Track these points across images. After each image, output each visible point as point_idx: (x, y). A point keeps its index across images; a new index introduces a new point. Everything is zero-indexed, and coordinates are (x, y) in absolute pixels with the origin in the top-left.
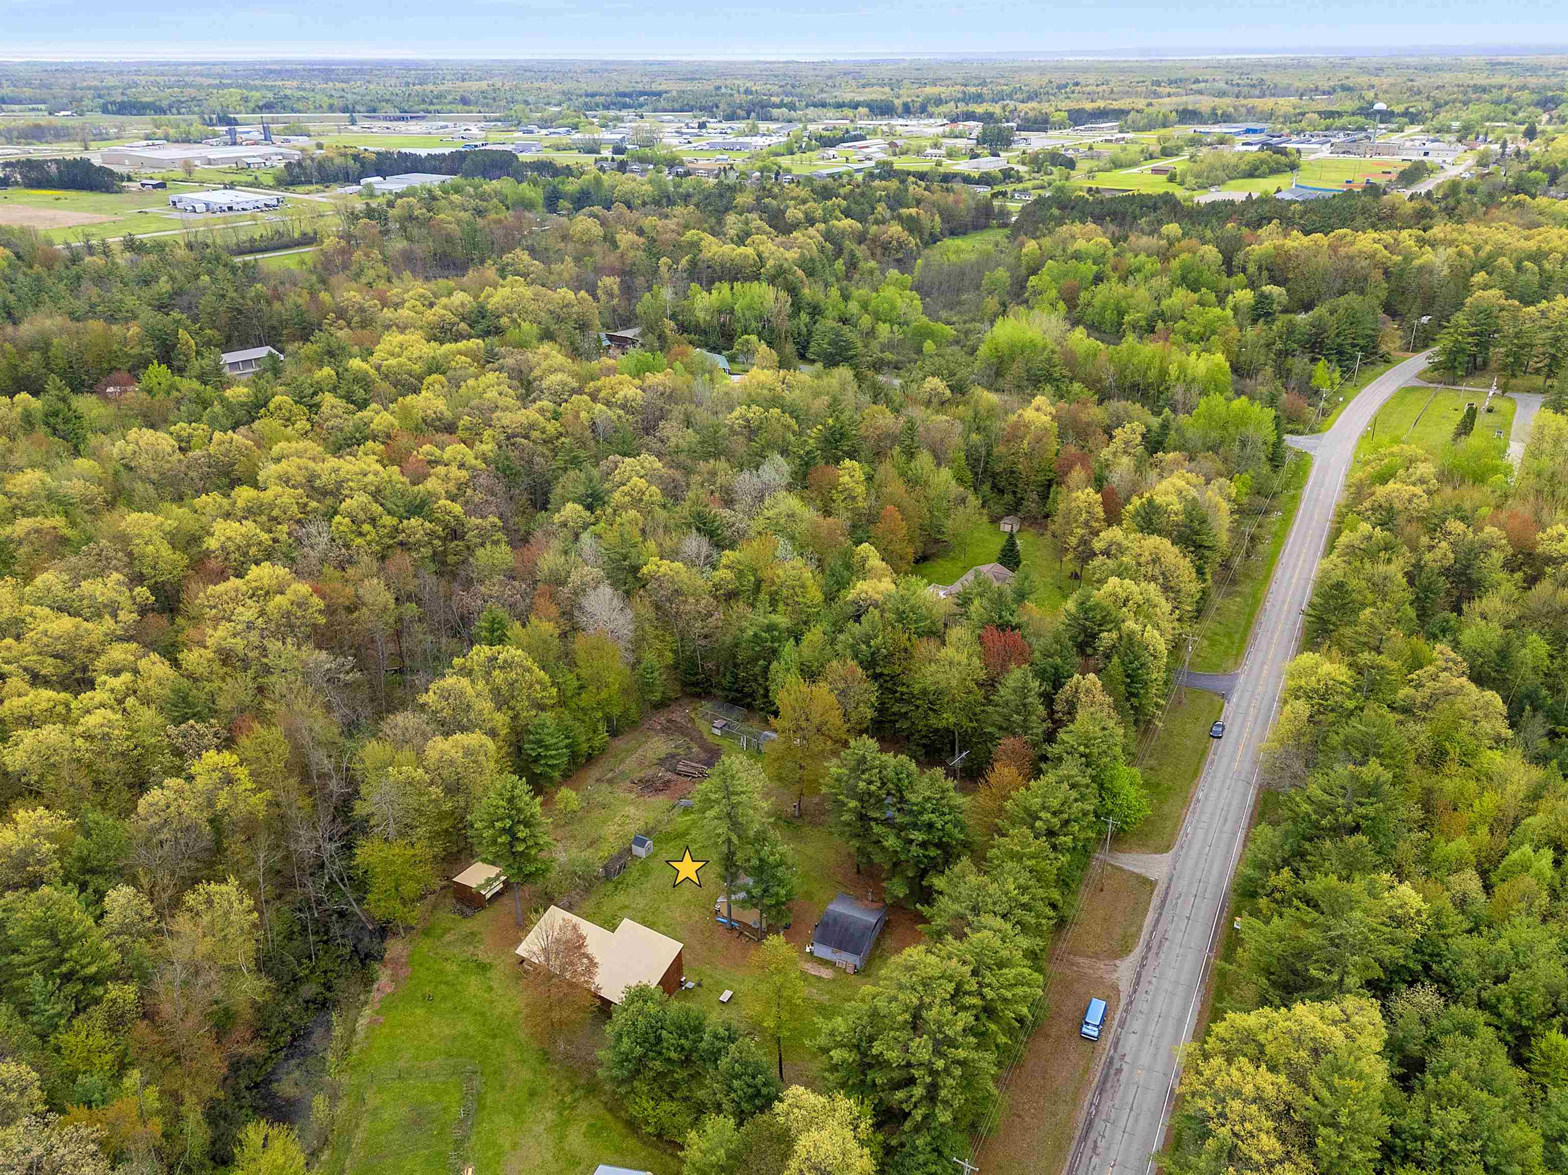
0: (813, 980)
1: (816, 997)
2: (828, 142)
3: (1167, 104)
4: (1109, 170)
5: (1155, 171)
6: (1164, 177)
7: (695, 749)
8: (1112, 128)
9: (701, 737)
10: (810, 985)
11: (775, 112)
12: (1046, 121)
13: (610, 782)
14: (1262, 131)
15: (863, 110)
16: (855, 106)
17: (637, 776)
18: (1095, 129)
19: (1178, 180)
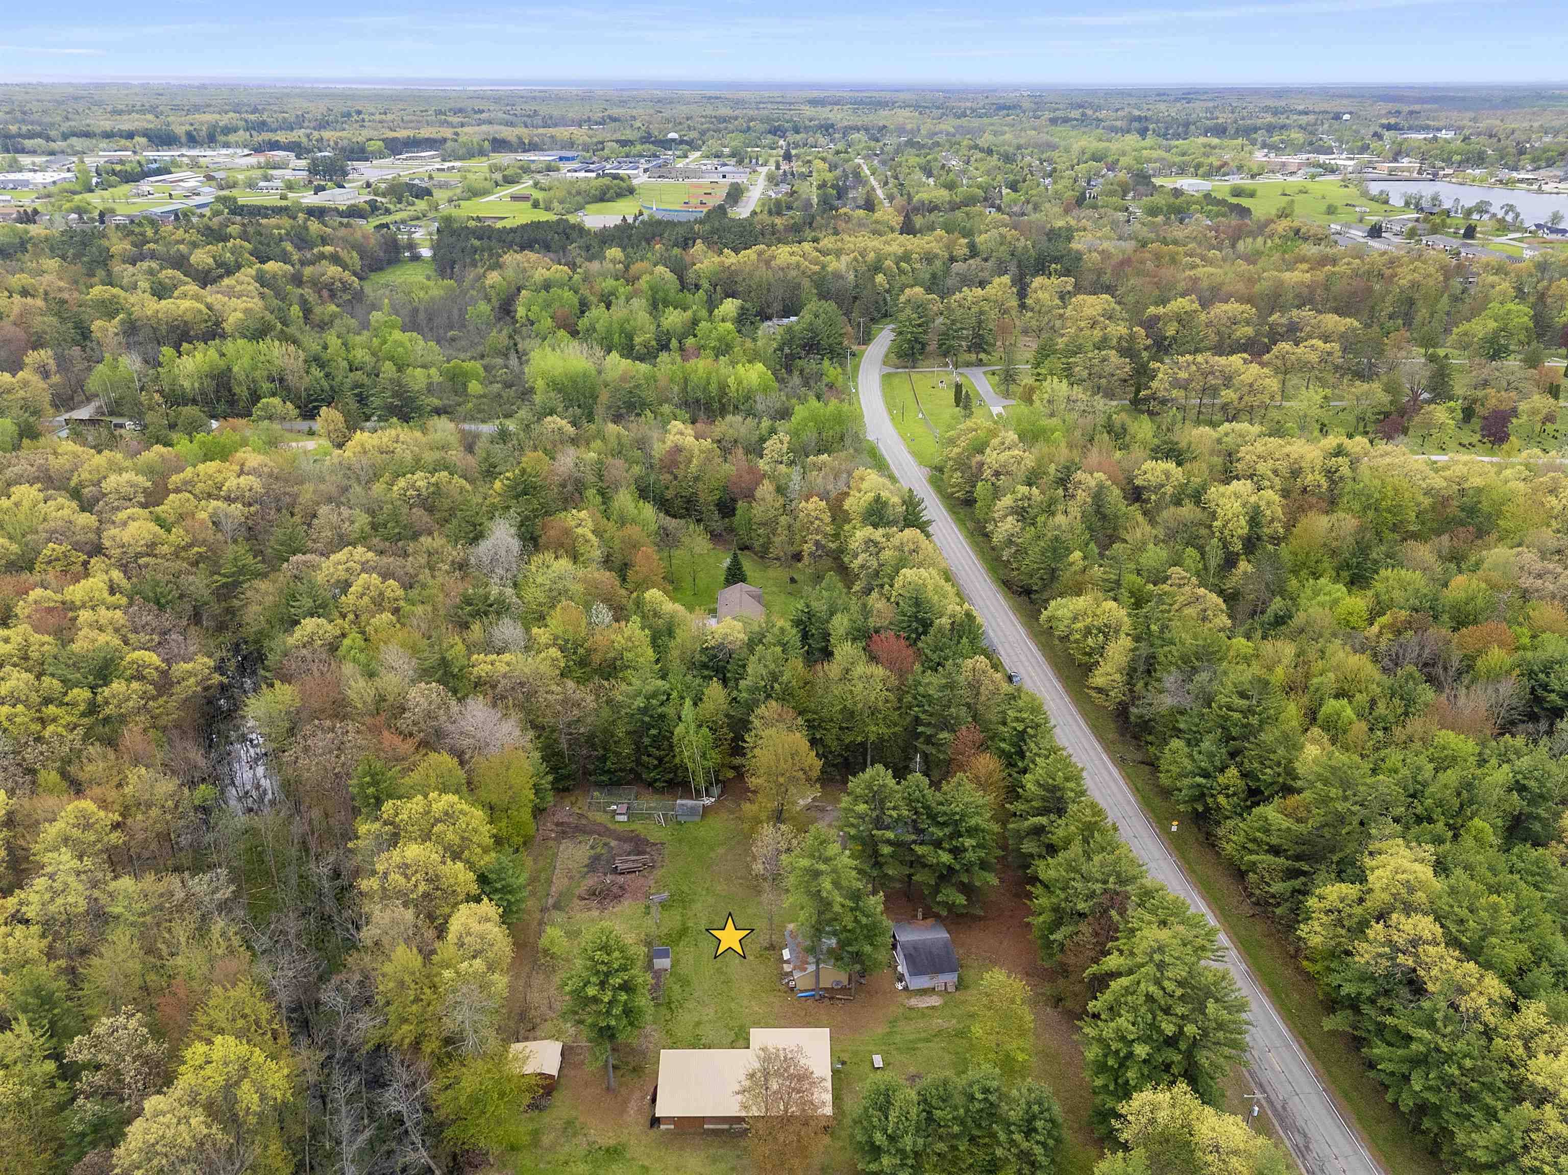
0: (930, 1012)
1: (946, 1025)
2: (130, 178)
3: (472, 133)
4: (469, 199)
5: (515, 198)
6: (529, 204)
7: (613, 843)
8: (433, 157)
9: (607, 829)
10: (931, 1017)
11: (28, 143)
12: (363, 150)
13: (557, 906)
14: (573, 159)
15: (143, 140)
16: (130, 136)
17: (582, 890)
18: (416, 158)
19: (542, 205)
